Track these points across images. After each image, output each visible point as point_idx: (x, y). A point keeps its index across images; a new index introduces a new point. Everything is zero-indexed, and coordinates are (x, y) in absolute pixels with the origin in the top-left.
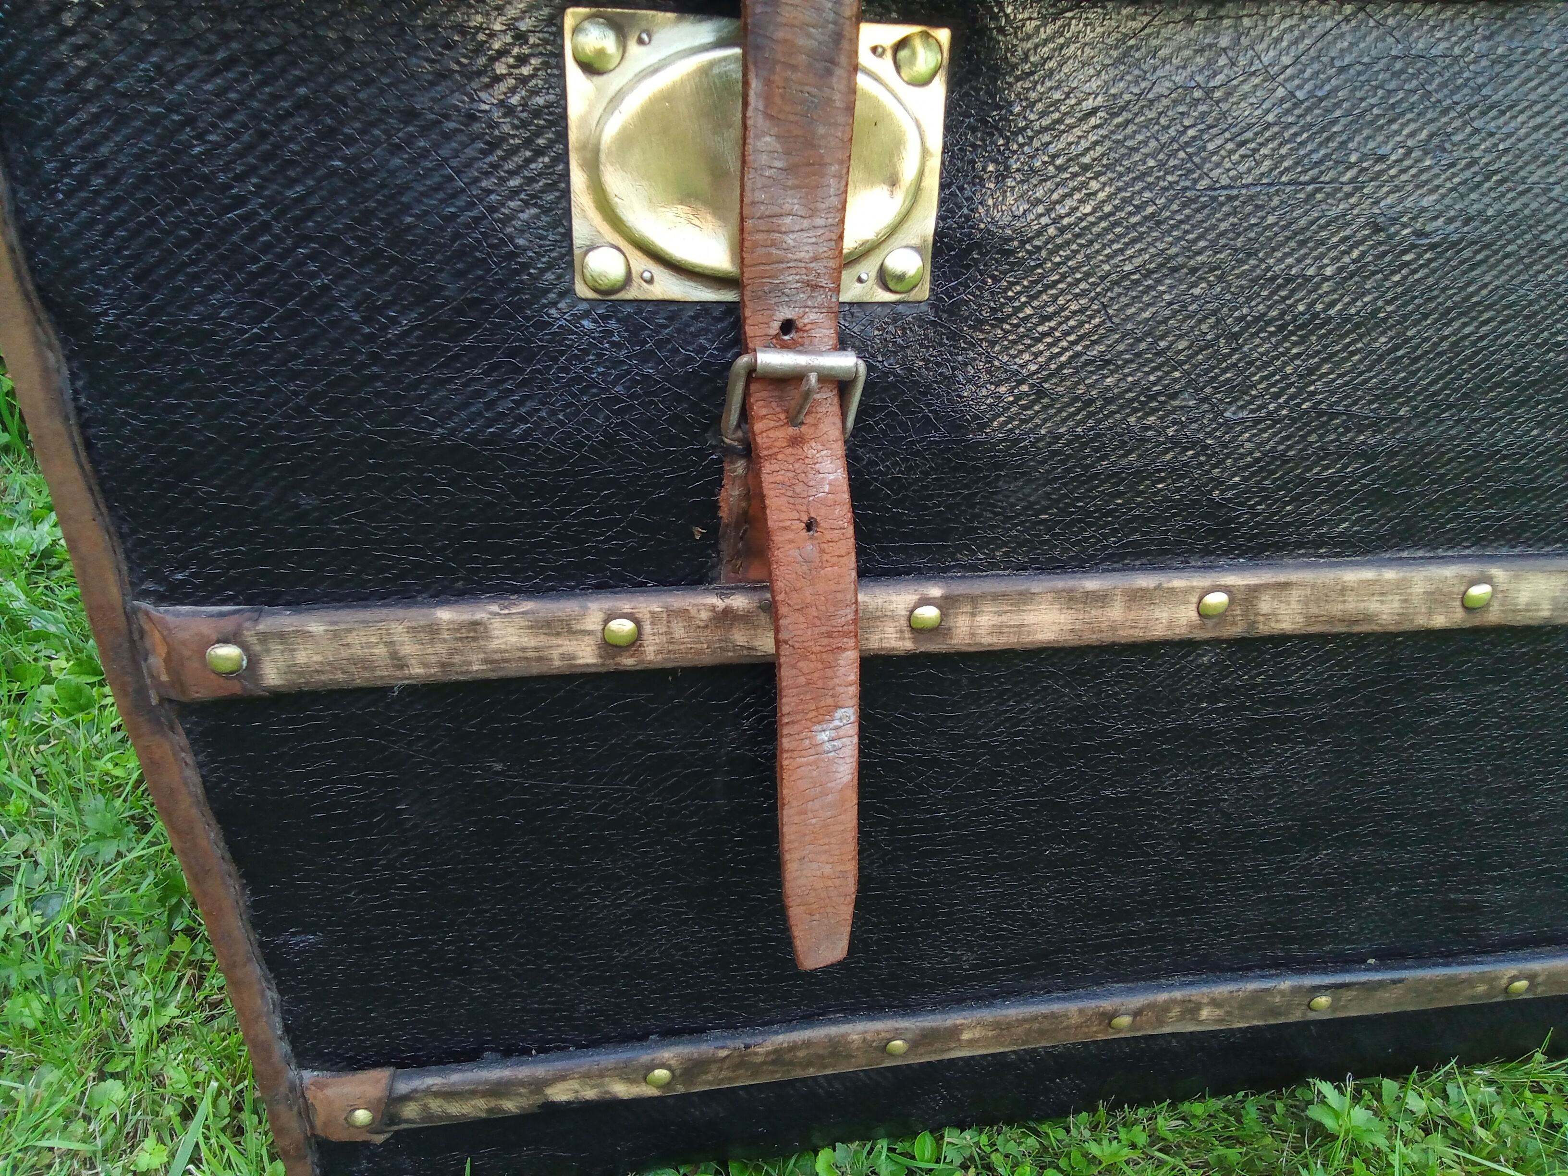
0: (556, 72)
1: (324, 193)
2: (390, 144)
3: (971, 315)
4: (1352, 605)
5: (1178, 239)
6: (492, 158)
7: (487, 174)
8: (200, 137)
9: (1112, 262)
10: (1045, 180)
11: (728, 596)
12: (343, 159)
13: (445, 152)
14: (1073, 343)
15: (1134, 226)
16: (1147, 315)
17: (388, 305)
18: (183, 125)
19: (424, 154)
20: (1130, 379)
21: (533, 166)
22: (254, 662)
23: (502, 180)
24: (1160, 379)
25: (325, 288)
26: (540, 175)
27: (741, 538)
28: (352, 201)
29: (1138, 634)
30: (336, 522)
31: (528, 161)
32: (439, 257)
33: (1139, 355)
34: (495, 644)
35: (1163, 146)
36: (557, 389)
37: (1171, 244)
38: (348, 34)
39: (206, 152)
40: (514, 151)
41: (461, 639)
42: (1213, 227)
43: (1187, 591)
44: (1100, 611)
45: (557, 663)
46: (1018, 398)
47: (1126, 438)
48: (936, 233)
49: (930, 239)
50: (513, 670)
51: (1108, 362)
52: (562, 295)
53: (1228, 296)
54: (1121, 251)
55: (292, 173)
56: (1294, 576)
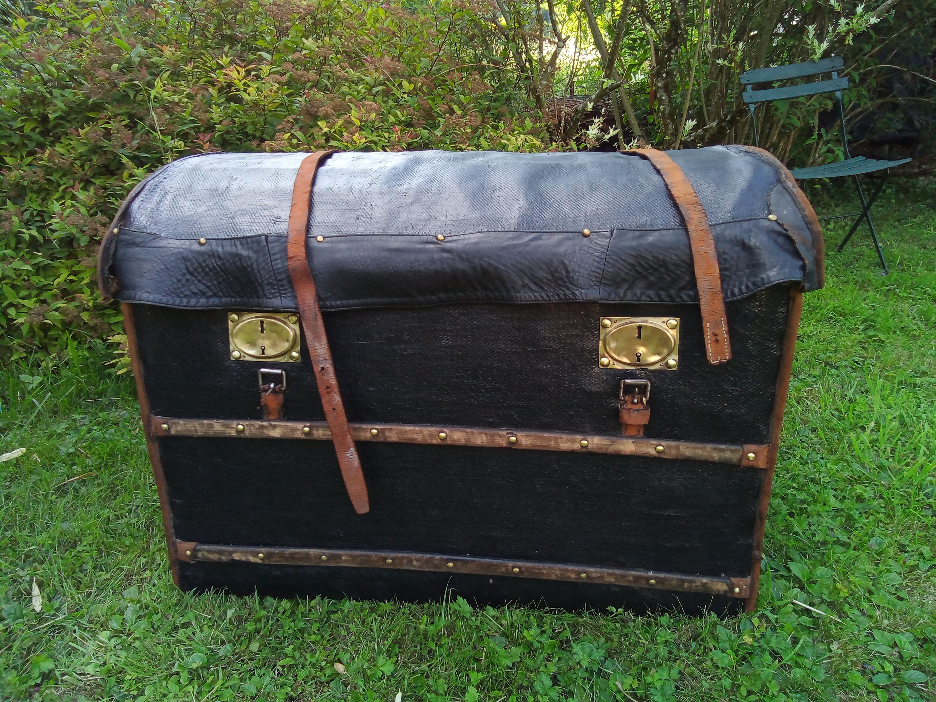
0: (226, 321)
4: (409, 436)
11: (263, 422)
21: (222, 337)
22: (169, 428)
23: (216, 340)
26: (224, 339)
27: (266, 410)
34: (215, 429)
36: (227, 377)
40: (219, 335)
41: (209, 427)
45: (228, 434)
49: (300, 350)
50: (219, 435)
52: (229, 360)
56: (393, 427)
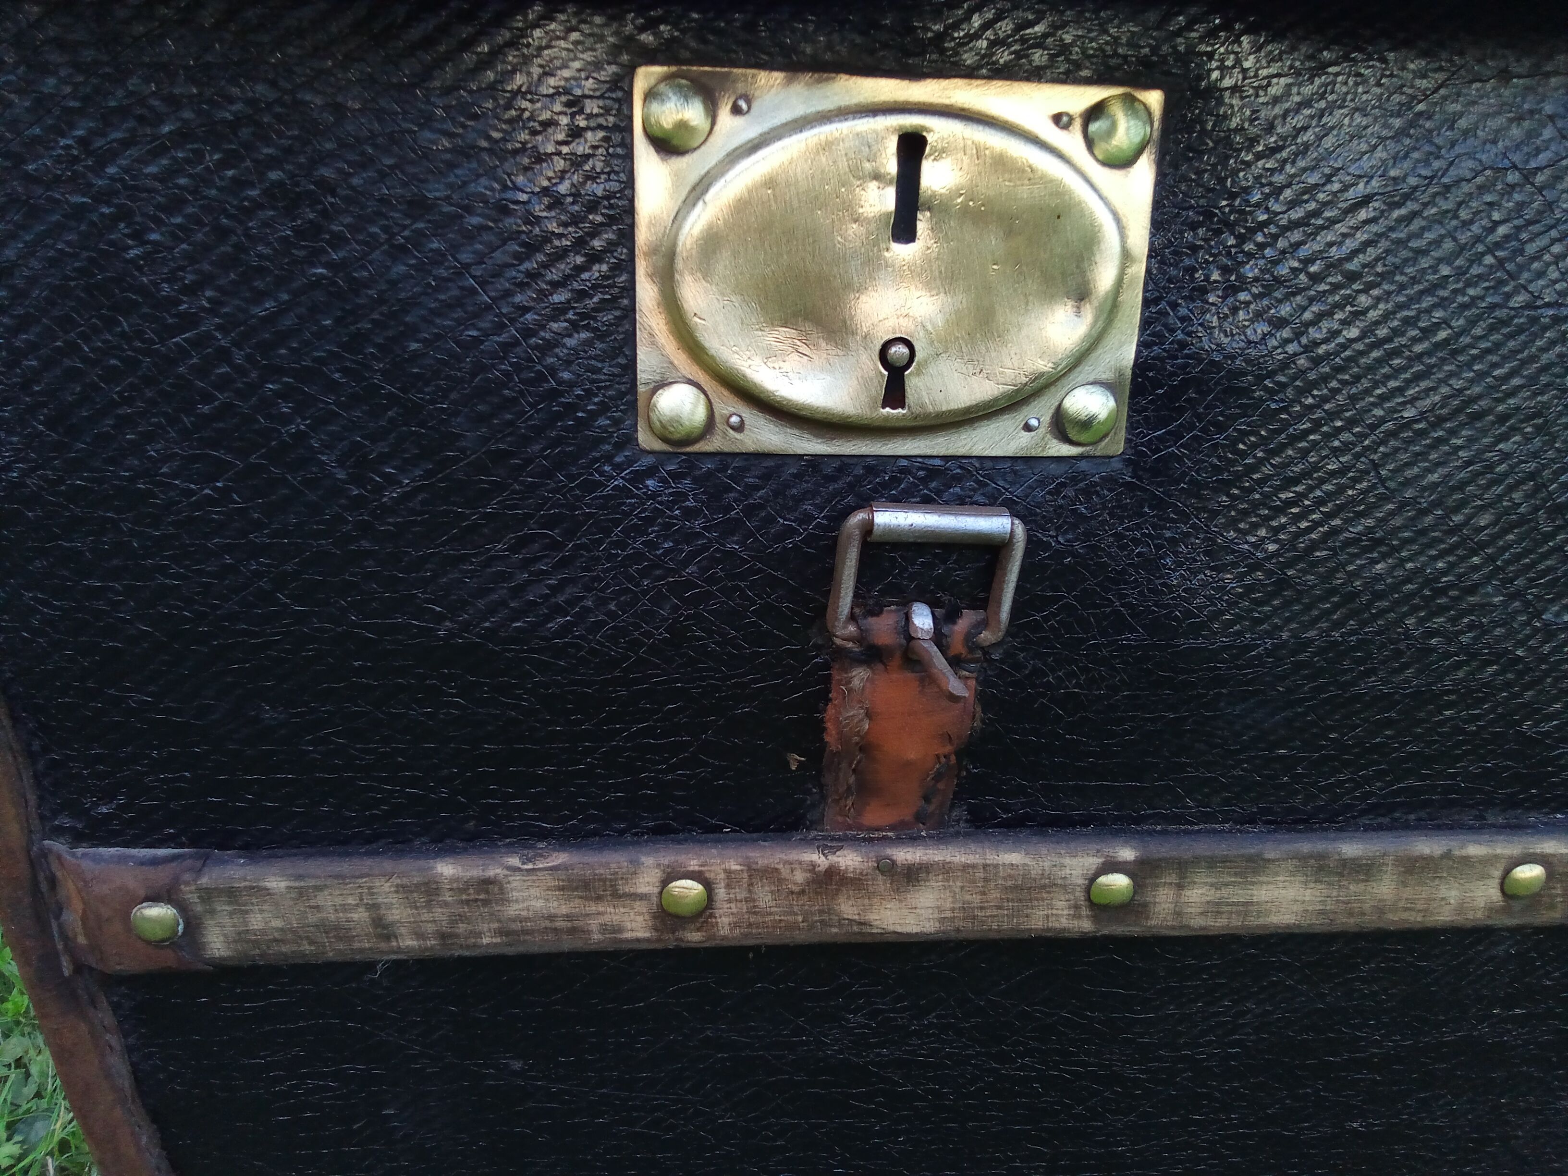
0: (619, 151)
1: (302, 310)
2: (393, 246)
3: (1184, 474)
5: (1482, 375)
6: (530, 265)
7: (522, 286)
8: (138, 236)
9: (1387, 405)
10: (1294, 294)
11: (834, 850)
12: (328, 265)
13: (465, 257)
14: (1329, 516)
15: (1419, 356)
16: (1434, 477)
17: (384, 459)
18: (115, 219)
19: (439, 258)
20: (1409, 565)
21: (585, 276)
22: (193, 923)
23: (543, 295)
24: (1452, 566)
25: (300, 436)
26: (594, 287)
27: (854, 771)
28: (338, 321)
29: (1414, 919)
30: (309, 743)
31: (579, 269)
32: (453, 396)
33: (1423, 532)
34: (512, 910)
35: (1462, 248)
36: (608, 570)
37: (1472, 381)
38: (340, 99)
39: (146, 256)
40: (562, 254)
41: (467, 902)
42: (1533, 359)
43: (1489, 861)
44: (1361, 886)
45: (596, 937)
46: (1249, 589)
47: (1402, 646)
48: (1136, 364)
49: (1129, 373)
51: (1379, 542)
52: (620, 446)
53: (1551, 454)
54: (1400, 390)
55: (259, 284)
